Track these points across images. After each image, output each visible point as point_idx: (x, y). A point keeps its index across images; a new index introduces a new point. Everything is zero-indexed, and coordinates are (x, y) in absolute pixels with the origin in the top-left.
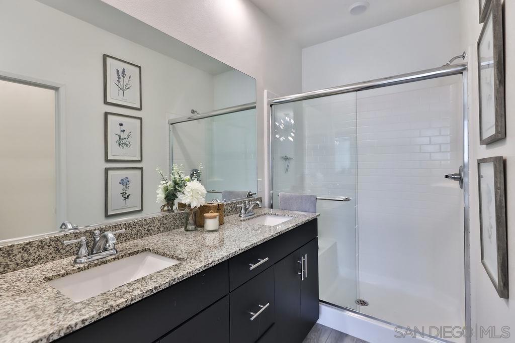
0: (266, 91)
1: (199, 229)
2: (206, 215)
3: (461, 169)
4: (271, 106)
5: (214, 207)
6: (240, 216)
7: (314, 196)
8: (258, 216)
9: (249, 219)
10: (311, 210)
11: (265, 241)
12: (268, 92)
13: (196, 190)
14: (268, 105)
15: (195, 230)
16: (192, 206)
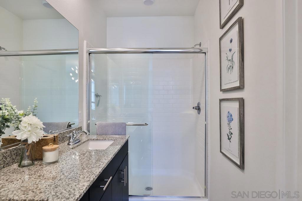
0: (85, 42)
1: (36, 163)
2: (45, 148)
3: (199, 104)
4: (89, 54)
5: (50, 140)
6: (69, 144)
7: (124, 123)
8: (84, 142)
9: (78, 146)
10: (123, 133)
11: (108, 163)
12: (87, 43)
13: (34, 125)
14: (87, 53)
15: (33, 164)
16: (30, 142)
